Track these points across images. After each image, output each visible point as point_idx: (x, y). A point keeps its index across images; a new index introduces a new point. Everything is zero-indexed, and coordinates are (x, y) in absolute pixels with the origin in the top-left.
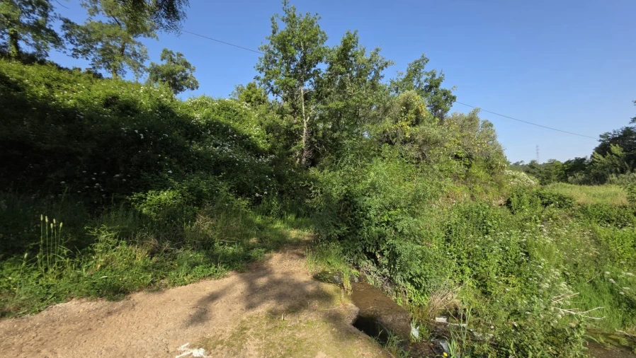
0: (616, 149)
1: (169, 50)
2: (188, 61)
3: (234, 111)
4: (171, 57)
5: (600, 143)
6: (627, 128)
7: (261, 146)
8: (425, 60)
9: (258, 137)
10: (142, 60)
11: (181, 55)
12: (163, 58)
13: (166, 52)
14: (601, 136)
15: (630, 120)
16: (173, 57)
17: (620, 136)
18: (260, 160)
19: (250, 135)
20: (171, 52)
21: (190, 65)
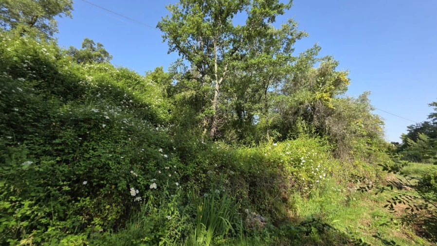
0: (423, 136)
1: (90, 39)
2: (106, 50)
3: (136, 80)
4: (92, 46)
5: (408, 132)
6: (425, 122)
7: (162, 116)
8: (317, 48)
9: (159, 107)
10: (51, 34)
11: (101, 45)
12: (84, 46)
13: (87, 41)
14: (408, 127)
15: (427, 117)
16: (94, 46)
17: (421, 127)
18: (157, 129)
19: (150, 104)
20: (92, 42)
21: (108, 54)
